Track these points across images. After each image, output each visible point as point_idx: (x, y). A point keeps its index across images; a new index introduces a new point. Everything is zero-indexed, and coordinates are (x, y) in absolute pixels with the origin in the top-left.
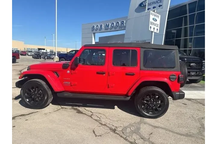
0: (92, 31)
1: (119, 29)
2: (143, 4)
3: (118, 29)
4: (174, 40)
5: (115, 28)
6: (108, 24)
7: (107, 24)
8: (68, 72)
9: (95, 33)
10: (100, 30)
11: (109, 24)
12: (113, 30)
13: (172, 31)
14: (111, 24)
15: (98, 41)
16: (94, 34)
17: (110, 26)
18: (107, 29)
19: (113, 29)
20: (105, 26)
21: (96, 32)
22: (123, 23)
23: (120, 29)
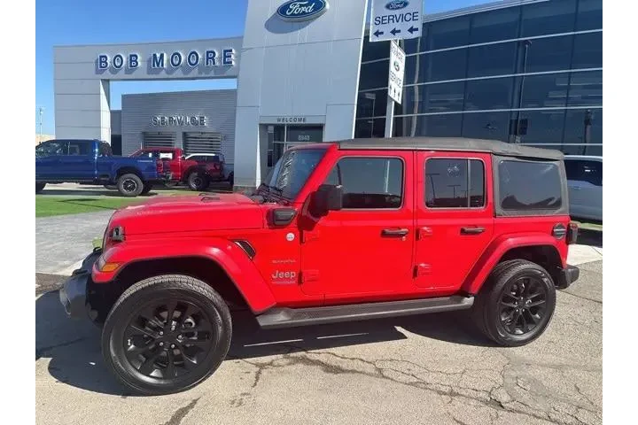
0: (98, 72)
1: (200, 73)
2: (291, 9)
3: (195, 73)
4: (371, 120)
5: (186, 70)
6: (158, 55)
7: (155, 55)
8: (291, 236)
9: (108, 81)
10: (128, 71)
11: (162, 56)
12: (179, 76)
13: (367, 94)
14: (168, 55)
15: (121, 109)
16: (106, 82)
17: (165, 62)
18: (157, 71)
19: (178, 73)
20: (149, 61)
21: (115, 77)
22: (213, 58)
23: (203, 75)
